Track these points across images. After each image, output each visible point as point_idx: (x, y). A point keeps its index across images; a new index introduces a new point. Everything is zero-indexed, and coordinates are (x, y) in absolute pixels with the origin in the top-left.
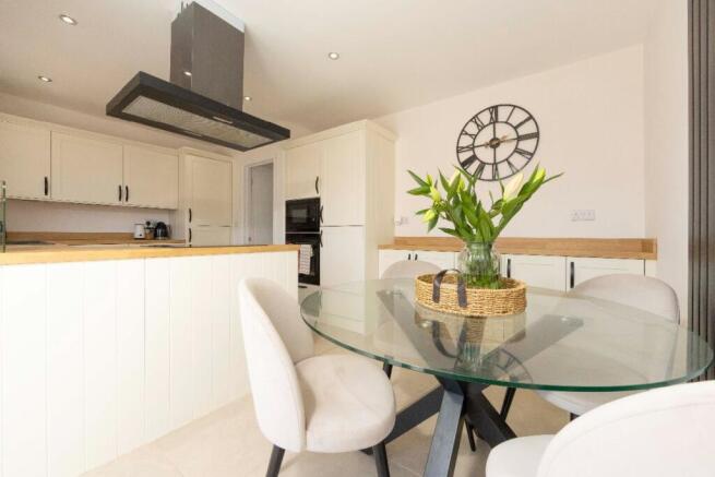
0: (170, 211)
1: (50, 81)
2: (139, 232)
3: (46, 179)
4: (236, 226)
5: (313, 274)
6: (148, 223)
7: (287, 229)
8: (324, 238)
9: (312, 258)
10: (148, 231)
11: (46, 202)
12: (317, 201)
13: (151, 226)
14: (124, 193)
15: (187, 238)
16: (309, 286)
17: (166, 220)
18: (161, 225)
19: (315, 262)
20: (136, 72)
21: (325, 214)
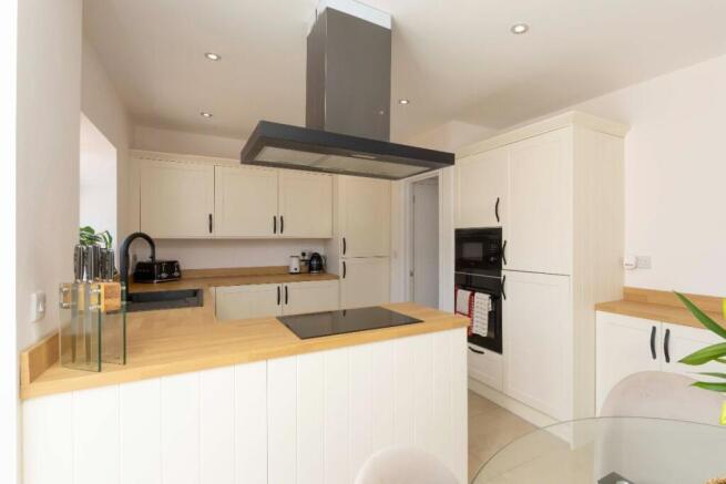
0: (325, 241)
1: (211, 115)
2: (295, 265)
3: (211, 216)
4: (396, 256)
5: (493, 335)
6: (304, 254)
7: (457, 269)
8: (508, 288)
9: (490, 313)
10: (303, 263)
11: (211, 240)
12: (498, 231)
13: (306, 258)
14: (279, 224)
15: (341, 274)
16: (487, 352)
17: (321, 251)
18: (316, 256)
19: (495, 318)
20: (257, 122)
21: (509, 253)
